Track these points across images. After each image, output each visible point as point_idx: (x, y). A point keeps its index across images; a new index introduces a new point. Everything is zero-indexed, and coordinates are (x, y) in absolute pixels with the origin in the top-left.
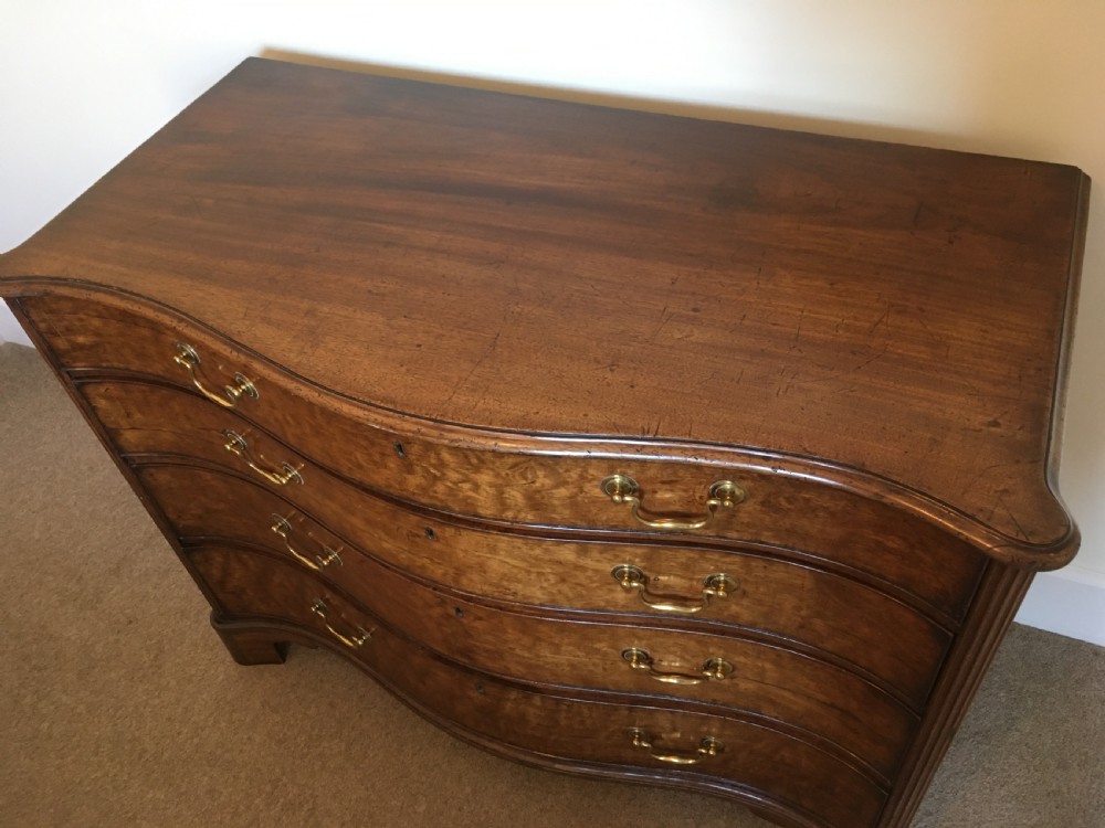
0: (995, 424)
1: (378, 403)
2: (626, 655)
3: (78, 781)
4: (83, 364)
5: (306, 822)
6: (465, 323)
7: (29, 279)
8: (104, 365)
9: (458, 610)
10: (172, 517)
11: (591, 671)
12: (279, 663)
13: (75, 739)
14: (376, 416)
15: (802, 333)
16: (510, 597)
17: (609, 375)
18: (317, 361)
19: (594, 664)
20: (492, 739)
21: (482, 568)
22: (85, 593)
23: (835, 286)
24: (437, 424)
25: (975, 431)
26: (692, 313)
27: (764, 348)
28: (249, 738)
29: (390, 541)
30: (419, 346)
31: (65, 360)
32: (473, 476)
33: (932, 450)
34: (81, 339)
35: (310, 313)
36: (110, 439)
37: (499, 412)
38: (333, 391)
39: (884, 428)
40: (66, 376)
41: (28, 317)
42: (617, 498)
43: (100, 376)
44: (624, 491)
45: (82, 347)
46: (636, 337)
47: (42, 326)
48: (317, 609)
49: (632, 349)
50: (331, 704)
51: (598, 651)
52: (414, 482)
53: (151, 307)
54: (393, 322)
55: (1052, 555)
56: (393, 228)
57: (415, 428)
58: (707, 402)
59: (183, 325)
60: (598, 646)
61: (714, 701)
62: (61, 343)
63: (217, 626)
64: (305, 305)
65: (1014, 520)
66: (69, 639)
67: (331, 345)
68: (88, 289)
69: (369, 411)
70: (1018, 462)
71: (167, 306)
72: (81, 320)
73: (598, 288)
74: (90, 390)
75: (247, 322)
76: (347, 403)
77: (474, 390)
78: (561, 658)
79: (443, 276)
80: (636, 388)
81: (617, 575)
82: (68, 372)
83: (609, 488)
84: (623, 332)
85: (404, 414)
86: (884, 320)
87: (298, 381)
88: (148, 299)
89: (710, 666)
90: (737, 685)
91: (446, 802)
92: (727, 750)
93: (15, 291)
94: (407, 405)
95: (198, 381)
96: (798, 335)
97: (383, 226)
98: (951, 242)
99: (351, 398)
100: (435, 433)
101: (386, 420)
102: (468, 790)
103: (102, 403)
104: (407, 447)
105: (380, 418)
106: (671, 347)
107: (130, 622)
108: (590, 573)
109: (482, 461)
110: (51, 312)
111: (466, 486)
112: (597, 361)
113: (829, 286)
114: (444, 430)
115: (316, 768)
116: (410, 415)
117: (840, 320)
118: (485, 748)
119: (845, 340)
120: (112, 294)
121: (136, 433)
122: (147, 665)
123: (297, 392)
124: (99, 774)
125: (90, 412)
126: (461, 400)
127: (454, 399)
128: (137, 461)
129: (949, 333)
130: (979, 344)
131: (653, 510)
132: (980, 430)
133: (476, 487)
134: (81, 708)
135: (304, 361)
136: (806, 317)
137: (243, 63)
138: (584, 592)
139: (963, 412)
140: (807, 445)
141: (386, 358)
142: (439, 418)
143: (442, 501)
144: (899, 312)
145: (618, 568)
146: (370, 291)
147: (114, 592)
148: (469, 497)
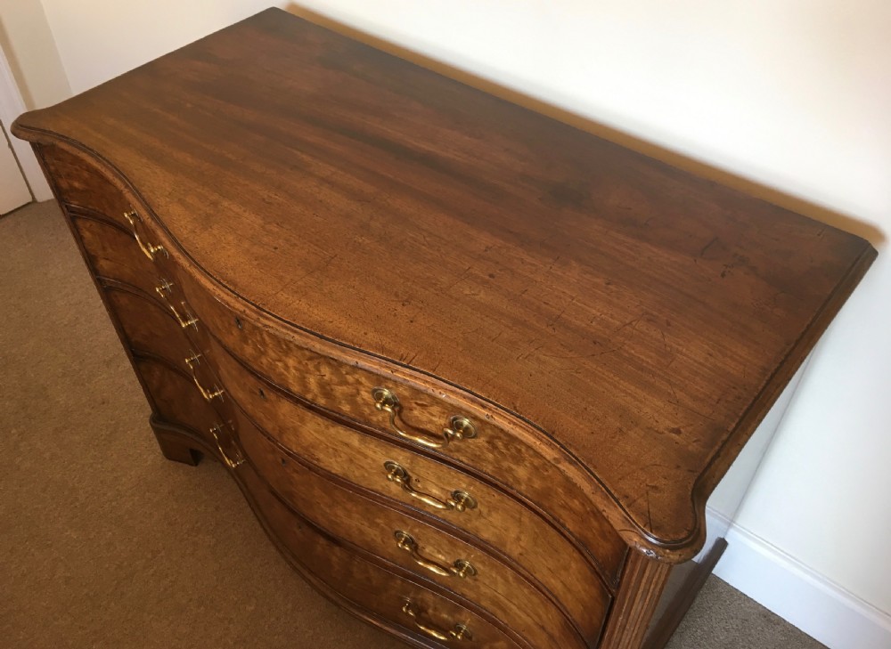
0: (678, 432)
1: (224, 283)
2: (398, 535)
3: (24, 506)
4: (76, 203)
5: (166, 589)
6: (317, 240)
7: (44, 132)
8: (90, 207)
9: (283, 461)
10: (128, 331)
11: (372, 539)
12: (192, 465)
13: (34, 476)
14: (220, 292)
15: (563, 316)
16: (316, 462)
17: (399, 308)
18: (201, 241)
19: (375, 535)
20: (311, 572)
21: (296, 432)
22: (81, 373)
23: (610, 286)
24: (258, 310)
25: (657, 431)
26: (487, 278)
27: (527, 319)
28: (151, 514)
29: (240, 390)
30: (276, 248)
31: (65, 197)
32: (284, 358)
33: (613, 438)
34: (76, 184)
35: (215, 204)
36: (91, 261)
37: (304, 313)
38: (199, 266)
39: (586, 409)
40: (65, 209)
41: (43, 159)
42: (378, 406)
43: (88, 215)
44: (387, 401)
45: (76, 190)
46: (436, 284)
47: (52, 168)
48: (214, 431)
49: (427, 292)
50: (217, 508)
51: (378, 525)
52: (249, 350)
53: (113, 172)
54: (268, 227)
55: (668, 551)
56: (304, 156)
57: (242, 308)
58: (461, 349)
59: (126, 190)
60: (378, 521)
61: (463, 595)
62: (64, 184)
63: (154, 424)
64: (215, 197)
65: (649, 512)
66: (58, 402)
67: (215, 232)
68: (79, 148)
69: (218, 287)
70: (678, 467)
71: (122, 174)
72: (77, 170)
73: (428, 239)
74: (80, 223)
75: (168, 199)
76: (206, 277)
77: (296, 292)
78: (352, 522)
79: (321, 201)
80: (414, 324)
81: (388, 466)
82: (66, 206)
83: (378, 396)
84: (428, 278)
85: (239, 296)
86: (634, 323)
87: (180, 252)
88: (113, 166)
89: (459, 565)
90: (479, 587)
91: (270, 610)
92: (474, 639)
93: (35, 138)
94: (244, 290)
95: (138, 234)
96: (559, 317)
97: (299, 153)
98: (723, 275)
99: (209, 274)
100: (255, 316)
101: (226, 297)
102: (290, 606)
103: (87, 235)
104: (242, 322)
105: (223, 295)
106: (457, 300)
107: (103, 403)
108: (369, 461)
109: (289, 349)
110: (59, 159)
111: (280, 364)
112: (396, 295)
113: (604, 285)
114: (262, 316)
115: (188, 552)
116: (242, 298)
117: (599, 314)
118: (304, 577)
119: (594, 331)
120: (92, 156)
121: (108, 262)
122: (103, 438)
123: (178, 260)
124: (40, 506)
125: (79, 239)
126: (283, 296)
127: (279, 295)
128: (109, 284)
129: (680, 348)
130: (700, 363)
131: (410, 424)
132: (662, 433)
133: (287, 367)
134: (47, 455)
135: (191, 238)
136: (574, 304)
137: (267, 10)
138: (366, 475)
139: (656, 415)
140: (518, 405)
141: (248, 250)
142: (261, 306)
143: (266, 371)
144: (649, 320)
145: (389, 463)
146: (264, 200)
147: (101, 378)
148: (283, 374)
